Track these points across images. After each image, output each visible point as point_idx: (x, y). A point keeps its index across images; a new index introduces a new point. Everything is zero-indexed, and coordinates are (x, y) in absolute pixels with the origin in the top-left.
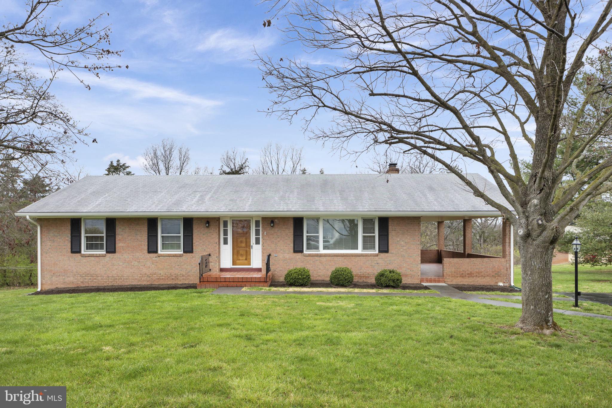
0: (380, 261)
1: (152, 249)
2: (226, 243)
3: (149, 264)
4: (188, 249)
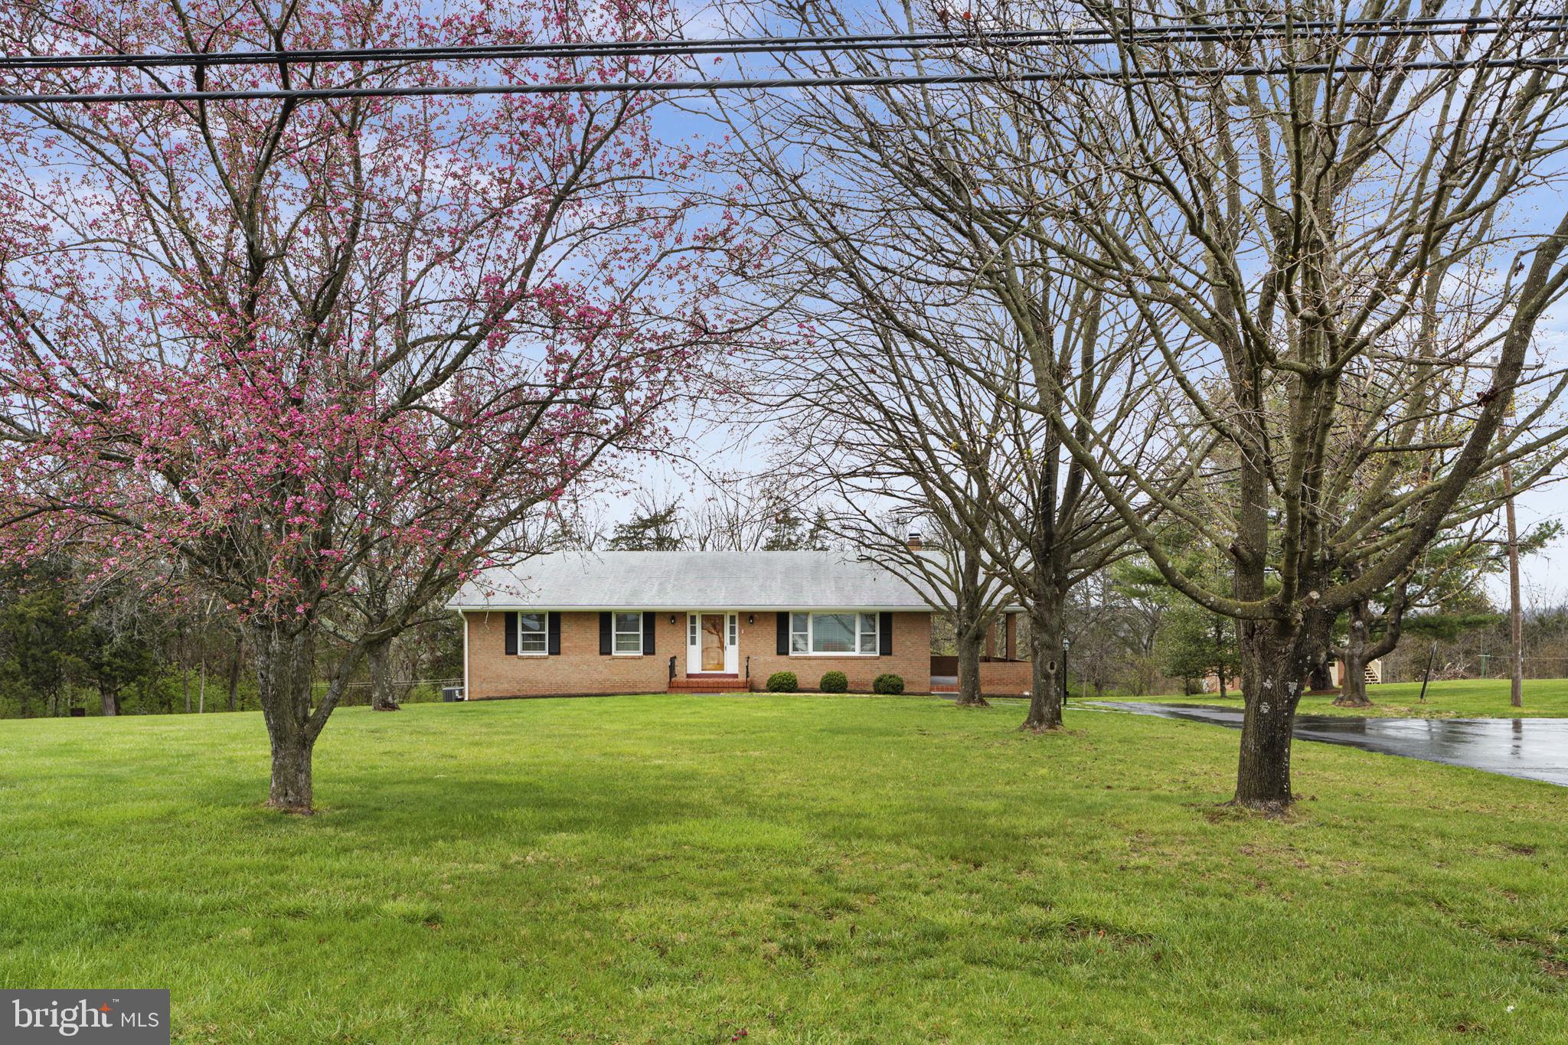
0: (880, 665)
1: (605, 650)
2: (693, 642)
3: (601, 668)
4: (649, 650)
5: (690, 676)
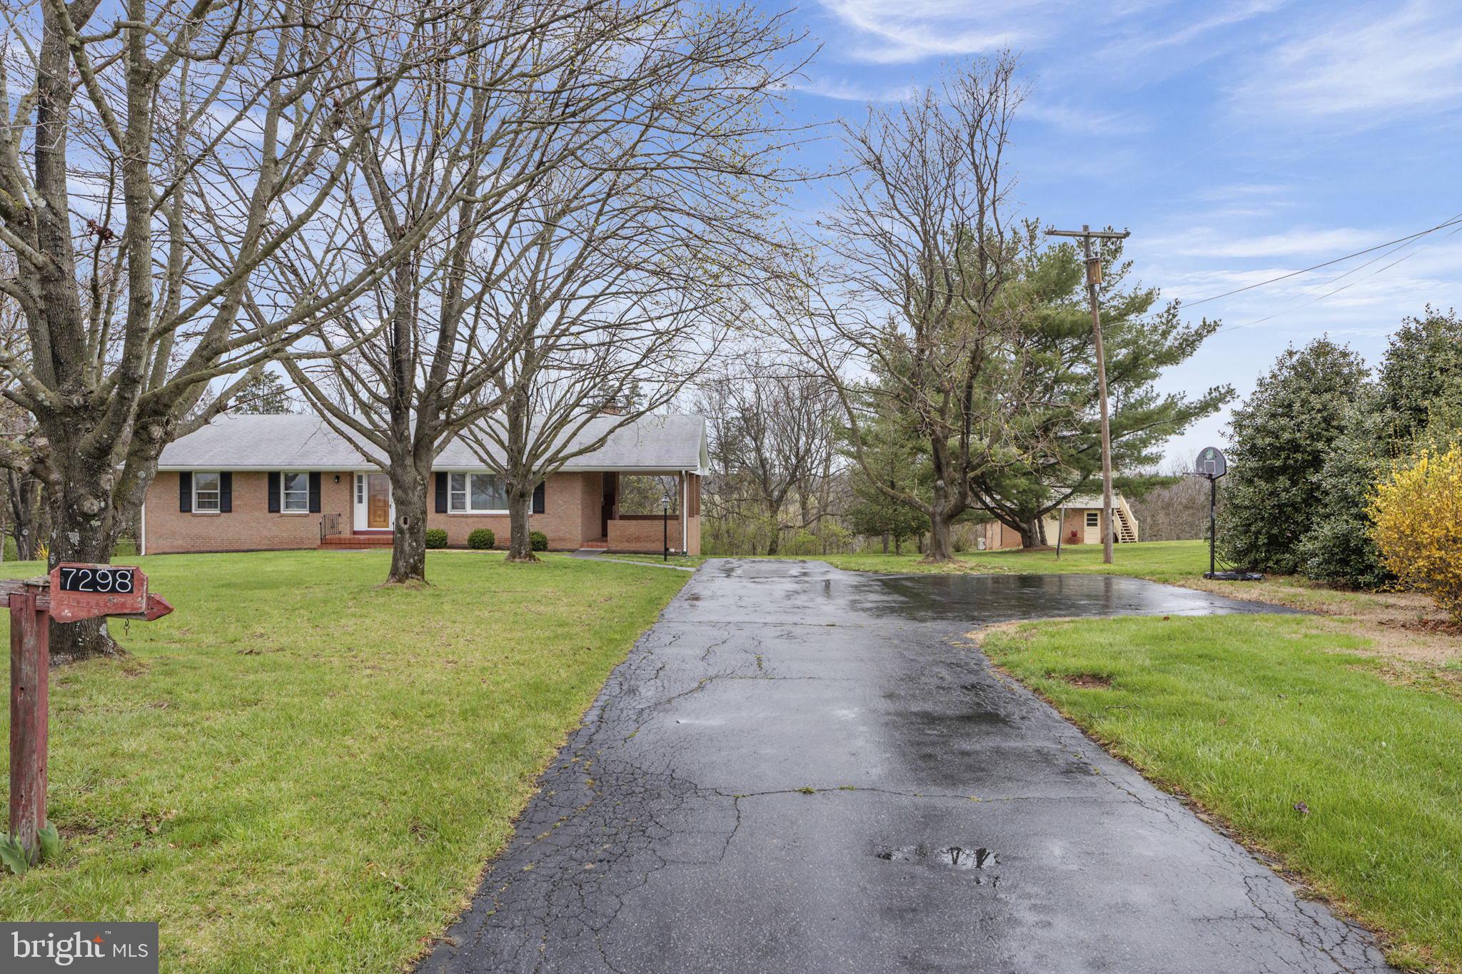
0: (535, 523)
1: (274, 508)
2: (360, 501)
3: (269, 525)
4: (315, 507)
5: (355, 533)
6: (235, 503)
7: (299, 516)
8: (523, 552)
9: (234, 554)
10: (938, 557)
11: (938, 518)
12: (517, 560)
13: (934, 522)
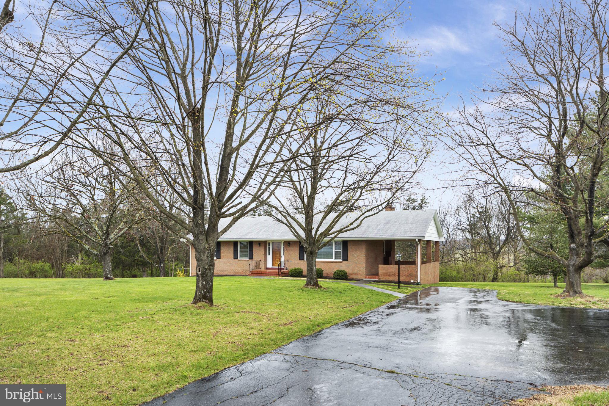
0: (343, 266)
1: (236, 257)
2: (269, 254)
3: (234, 265)
4: (251, 257)
5: (267, 269)
6: (222, 255)
7: (245, 261)
8: (312, 282)
9: (225, 277)
10: (571, 293)
11: (571, 268)
12: (309, 287)
13: (568, 271)
